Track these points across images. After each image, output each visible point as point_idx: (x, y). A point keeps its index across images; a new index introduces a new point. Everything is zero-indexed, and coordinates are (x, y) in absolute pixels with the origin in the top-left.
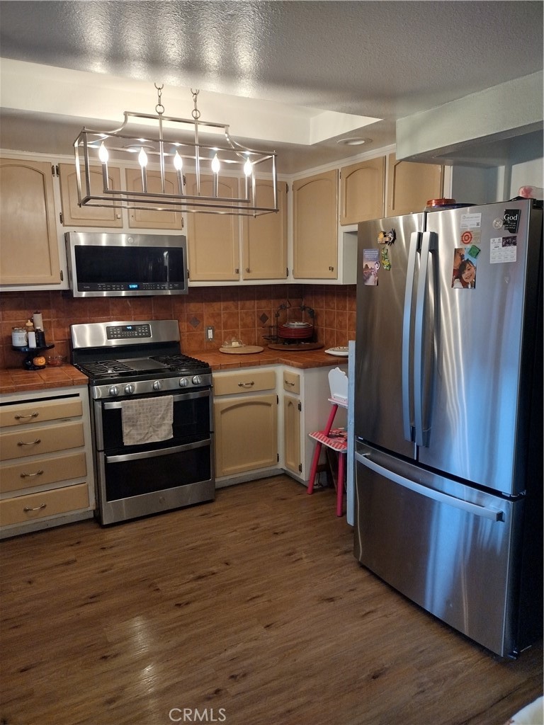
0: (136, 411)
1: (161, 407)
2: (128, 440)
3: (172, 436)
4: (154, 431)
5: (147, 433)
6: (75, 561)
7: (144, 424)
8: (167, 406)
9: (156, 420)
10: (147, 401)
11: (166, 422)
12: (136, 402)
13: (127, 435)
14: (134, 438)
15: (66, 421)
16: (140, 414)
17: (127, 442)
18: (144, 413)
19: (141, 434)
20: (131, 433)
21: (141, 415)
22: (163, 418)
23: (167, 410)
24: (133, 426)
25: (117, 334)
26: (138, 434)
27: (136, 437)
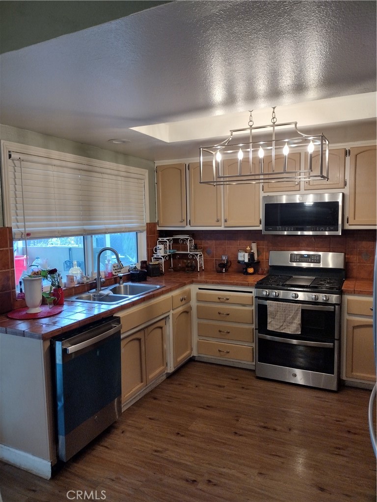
0: (275, 309)
1: (292, 310)
2: (270, 327)
3: (300, 333)
4: (288, 326)
5: (282, 326)
6: (224, 387)
7: (280, 319)
8: (297, 310)
9: (288, 318)
10: (283, 304)
11: (295, 321)
12: (275, 303)
13: (269, 323)
14: (273, 326)
15: (244, 306)
16: (278, 311)
17: (269, 328)
18: (280, 312)
19: (277, 325)
20: (272, 322)
21: (279, 313)
22: (293, 318)
23: (296, 314)
24: (274, 318)
25: (297, 259)
26: (276, 325)
27: (275, 326)
